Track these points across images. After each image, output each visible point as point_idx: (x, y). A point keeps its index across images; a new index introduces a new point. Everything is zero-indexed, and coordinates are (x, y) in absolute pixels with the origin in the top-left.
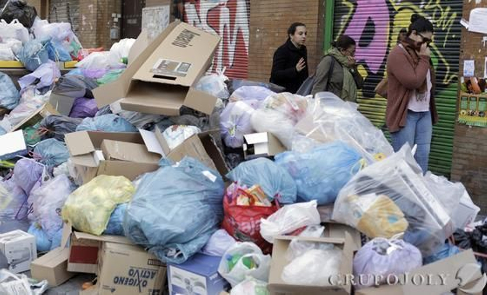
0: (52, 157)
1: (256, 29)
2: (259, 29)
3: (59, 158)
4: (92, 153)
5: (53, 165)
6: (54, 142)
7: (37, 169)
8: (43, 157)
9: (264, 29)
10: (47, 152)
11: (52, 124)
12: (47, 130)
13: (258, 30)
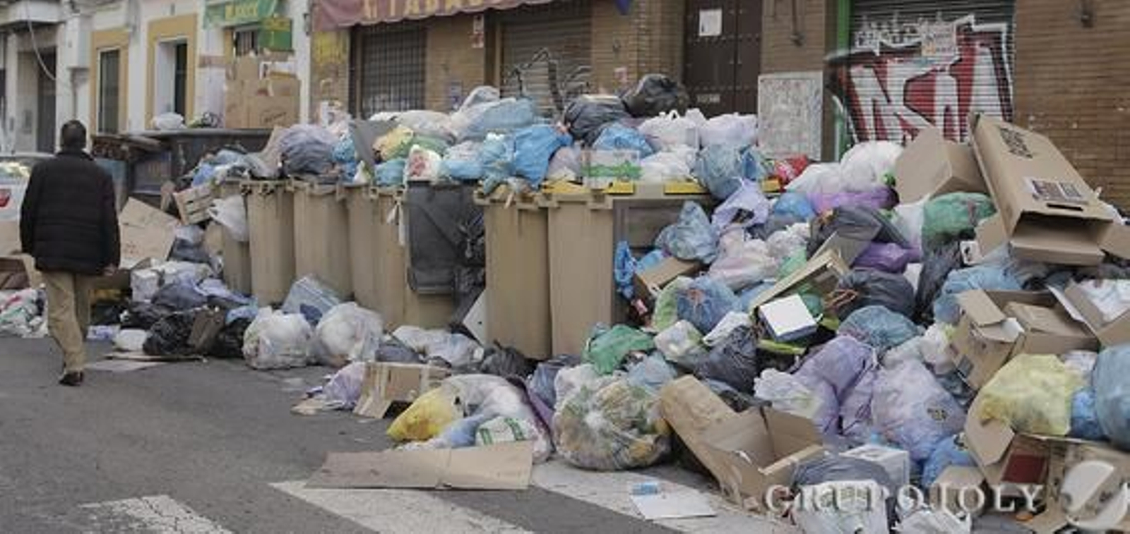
0: (884, 335)
1: (1028, 116)
2: (1034, 115)
3: (896, 336)
4: (1000, 324)
5: (884, 347)
6: (881, 311)
7: (862, 353)
8: (867, 334)
9: (1046, 115)
10: (873, 327)
11: (864, 283)
12: (856, 294)
13: (1032, 118)
